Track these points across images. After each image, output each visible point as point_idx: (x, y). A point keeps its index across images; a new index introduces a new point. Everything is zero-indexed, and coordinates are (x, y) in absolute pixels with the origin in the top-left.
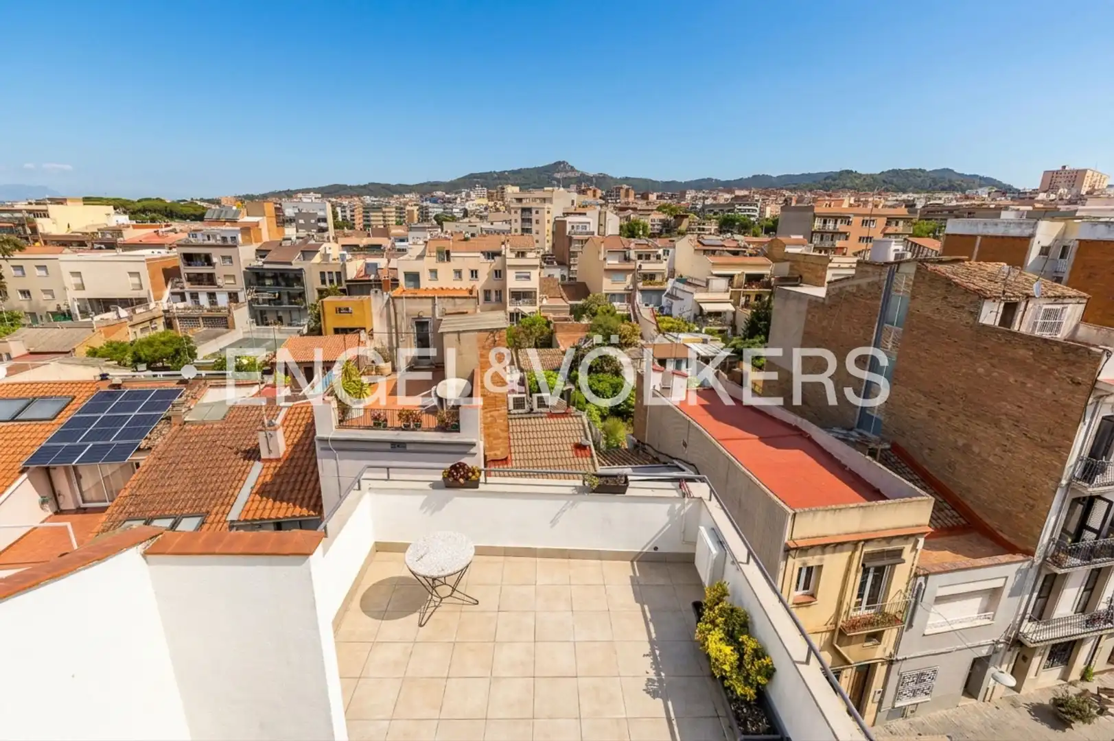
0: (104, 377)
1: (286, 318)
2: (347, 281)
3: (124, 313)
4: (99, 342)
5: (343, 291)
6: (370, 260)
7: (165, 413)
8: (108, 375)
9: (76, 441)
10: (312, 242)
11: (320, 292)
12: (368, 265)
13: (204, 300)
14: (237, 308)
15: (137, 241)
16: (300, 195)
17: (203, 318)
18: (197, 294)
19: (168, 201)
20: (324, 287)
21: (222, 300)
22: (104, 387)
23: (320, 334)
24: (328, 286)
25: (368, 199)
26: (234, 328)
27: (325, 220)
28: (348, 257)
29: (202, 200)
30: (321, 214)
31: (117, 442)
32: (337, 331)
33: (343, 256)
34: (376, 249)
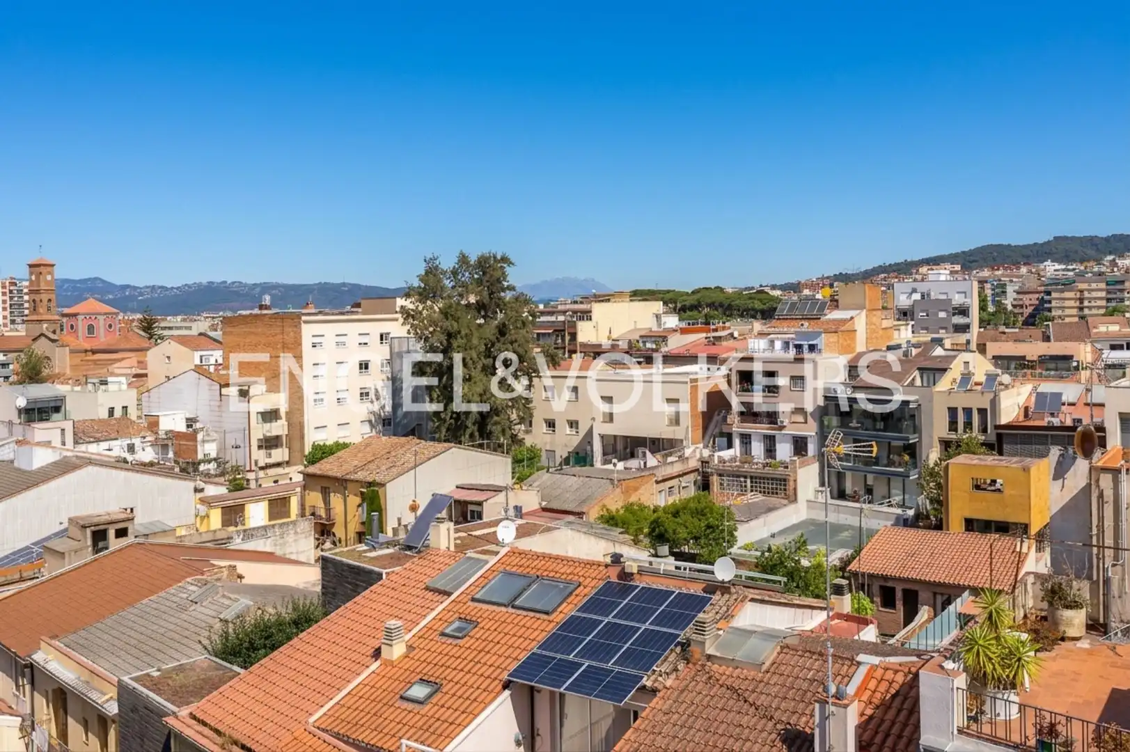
0: (617, 559)
1: (880, 490)
2: (997, 427)
3: (652, 461)
4: (615, 503)
5: (989, 446)
6: (1048, 387)
7: (683, 635)
8: (622, 556)
9: (569, 655)
10: (939, 351)
11: (946, 444)
12: (1041, 397)
13: (758, 449)
14: (803, 465)
15: (682, 351)
16: (924, 270)
17: (751, 478)
18: (750, 435)
19: (730, 291)
20: (953, 436)
21: (784, 451)
22: (613, 576)
23: (939, 527)
24: (961, 434)
25: (1051, 268)
26: (795, 500)
27: (963, 311)
28: (1006, 378)
29: (774, 287)
30: (958, 300)
31: (617, 669)
32: (970, 525)
33: (991, 378)
34: (1061, 365)
